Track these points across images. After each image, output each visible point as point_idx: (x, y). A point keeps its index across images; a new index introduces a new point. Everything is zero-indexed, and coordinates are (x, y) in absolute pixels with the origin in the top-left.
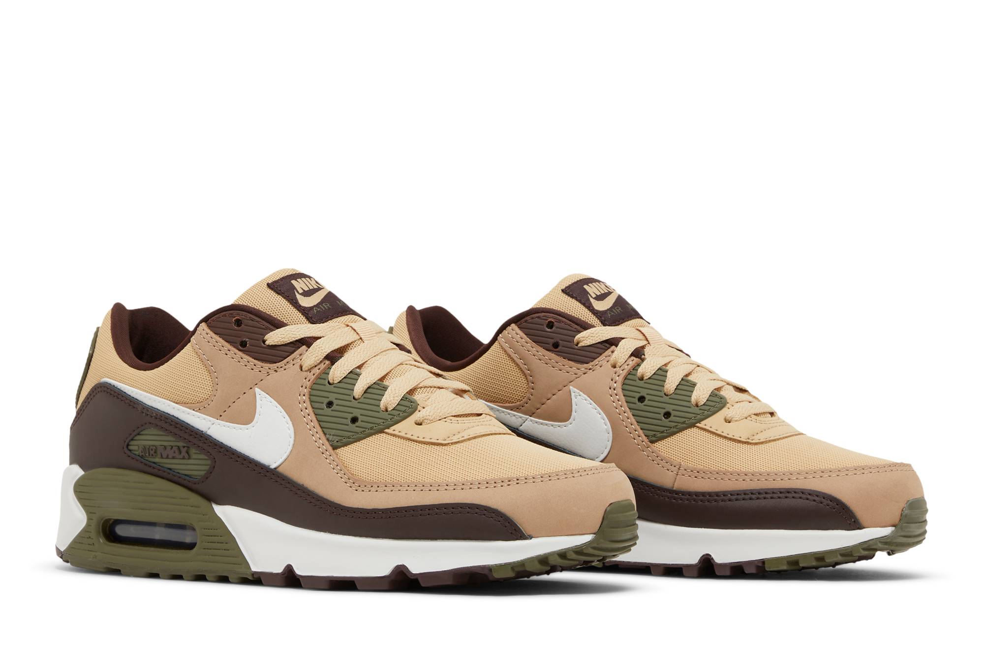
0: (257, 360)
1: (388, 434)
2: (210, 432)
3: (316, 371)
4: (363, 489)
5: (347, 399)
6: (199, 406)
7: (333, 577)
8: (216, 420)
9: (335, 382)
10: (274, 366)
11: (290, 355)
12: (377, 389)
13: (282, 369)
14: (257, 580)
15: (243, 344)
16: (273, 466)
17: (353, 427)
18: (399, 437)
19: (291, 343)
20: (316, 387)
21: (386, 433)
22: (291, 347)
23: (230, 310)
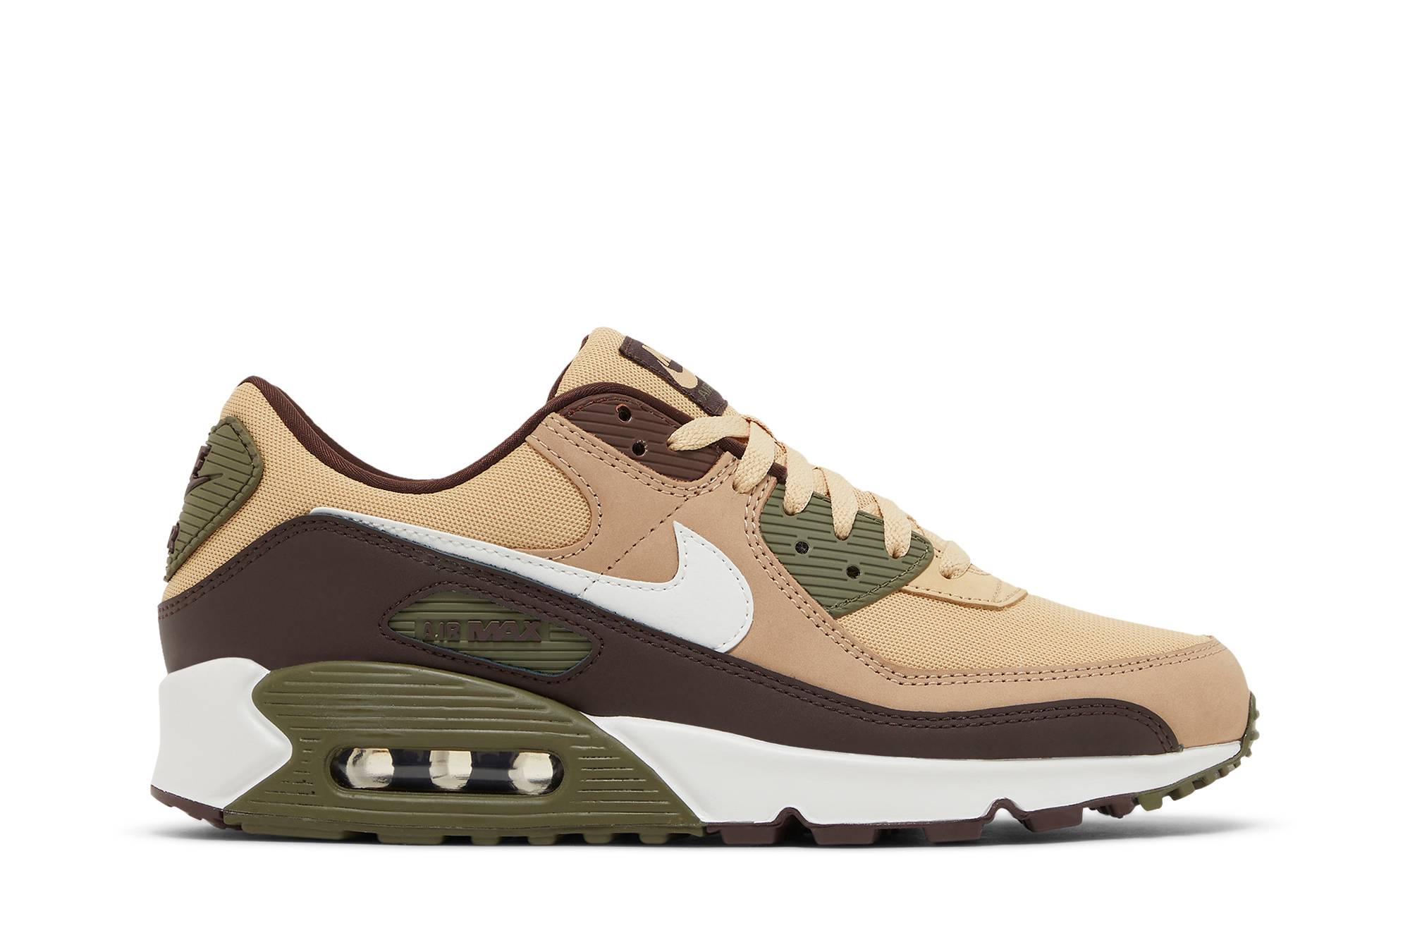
0: (664, 475)
1: (909, 593)
2: (586, 596)
3: (764, 496)
4: (913, 681)
5: (825, 538)
6: (563, 553)
7: (883, 825)
8: (600, 575)
9: (797, 511)
10: (693, 485)
11: (712, 467)
12: (865, 522)
13: (706, 490)
14: (715, 836)
15: (637, 450)
16: (722, 649)
17: (852, 583)
18: (929, 597)
19: (709, 447)
20: (767, 518)
21: (905, 592)
22: (708, 453)
23: (604, 393)
